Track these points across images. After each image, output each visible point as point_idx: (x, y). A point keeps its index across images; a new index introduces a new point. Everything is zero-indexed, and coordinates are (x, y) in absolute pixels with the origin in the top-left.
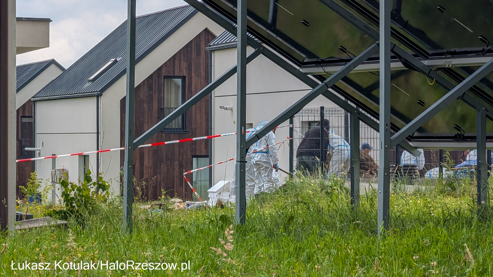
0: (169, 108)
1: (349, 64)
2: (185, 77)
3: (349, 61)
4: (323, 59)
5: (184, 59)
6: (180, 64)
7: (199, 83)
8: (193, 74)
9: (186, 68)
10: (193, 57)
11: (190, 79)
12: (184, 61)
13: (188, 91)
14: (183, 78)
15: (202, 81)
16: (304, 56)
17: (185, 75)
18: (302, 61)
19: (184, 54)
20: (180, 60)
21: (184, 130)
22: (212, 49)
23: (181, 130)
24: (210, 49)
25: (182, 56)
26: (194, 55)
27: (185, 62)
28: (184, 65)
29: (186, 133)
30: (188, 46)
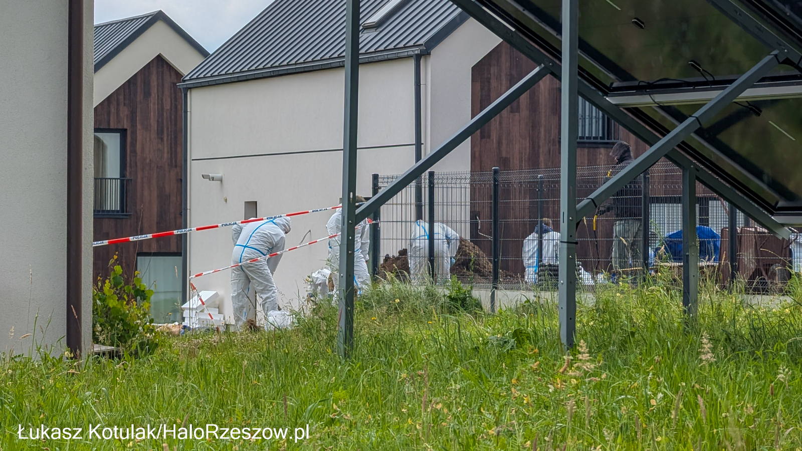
0: (101, 179)
1: (730, 87)
2: (126, 130)
3: (731, 82)
4: (651, 82)
5: (124, 104)
6: (118, 110)
7: (148, 139)
8: (139, 127)
9: (127, 116)
10: (138, 100)
11: (134, 133)
12: (124, 105)
13: (131, 152)
14: (123, 132)
15: (153, 136)
16: (612, 76)
17: (125, 127)
18: (608, 85)
19: (124, 95)
20: (118, 104)
21: (125, 213)
22: (188, 86)
23: (120, 213)
24: (185, 86)
25: (121, 97)
26: (140, 96)
27: (125, 107)
28: (125, 111)
29: (127, 217)
30: (131, 82)
